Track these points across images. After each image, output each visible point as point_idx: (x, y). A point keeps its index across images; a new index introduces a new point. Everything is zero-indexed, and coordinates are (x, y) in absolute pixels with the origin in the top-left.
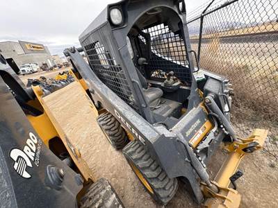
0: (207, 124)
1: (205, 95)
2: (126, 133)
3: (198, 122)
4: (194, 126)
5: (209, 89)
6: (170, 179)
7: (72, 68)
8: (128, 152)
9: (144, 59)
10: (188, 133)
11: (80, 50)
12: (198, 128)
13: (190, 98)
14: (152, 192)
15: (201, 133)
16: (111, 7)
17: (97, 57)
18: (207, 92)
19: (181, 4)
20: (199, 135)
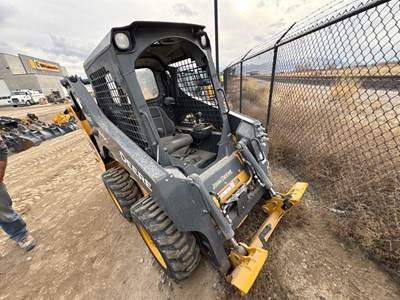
0: (241, 176)
1: (239, 140)
2: (139, 189)
3: (230, 172)
4: (224, 177)
5: (242, 134)
6: (182, 233)
7: (73, 104)
8: (136, 211)
9: (171, 98)
10: (215, 185)
11: (86, 83)
12: (229, 180)
13: (220, 144)
14: (165, 267)
15: (232, 185)
16: (115, 31)
17: (106, 87)
18: (239, 138)
19: (203, 38)
20: (229, 189)
